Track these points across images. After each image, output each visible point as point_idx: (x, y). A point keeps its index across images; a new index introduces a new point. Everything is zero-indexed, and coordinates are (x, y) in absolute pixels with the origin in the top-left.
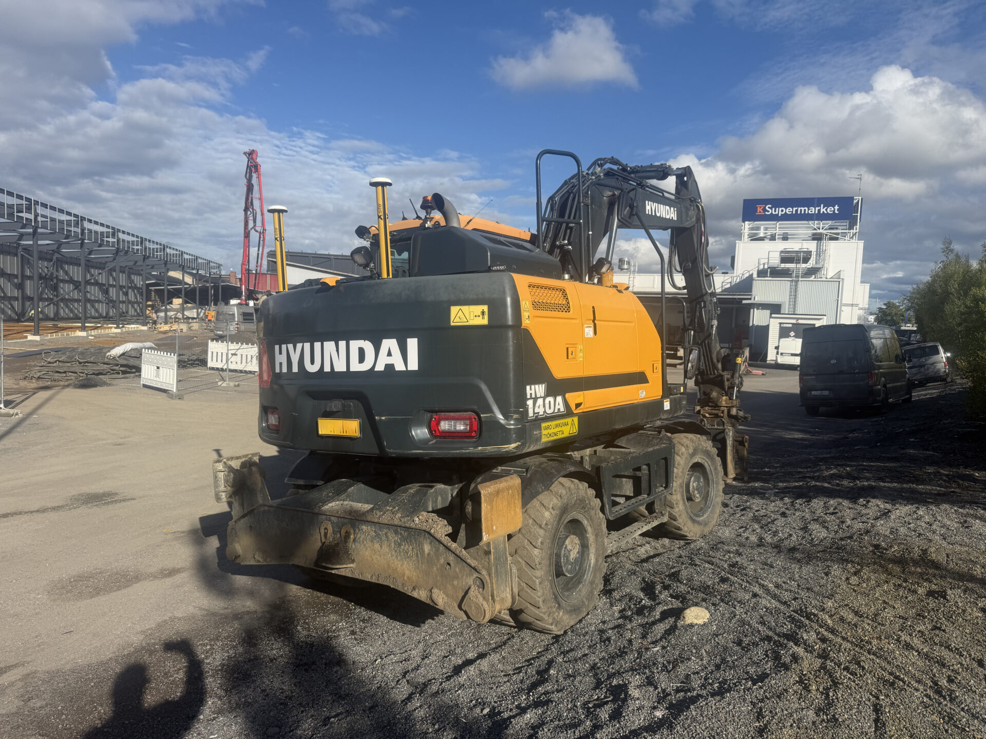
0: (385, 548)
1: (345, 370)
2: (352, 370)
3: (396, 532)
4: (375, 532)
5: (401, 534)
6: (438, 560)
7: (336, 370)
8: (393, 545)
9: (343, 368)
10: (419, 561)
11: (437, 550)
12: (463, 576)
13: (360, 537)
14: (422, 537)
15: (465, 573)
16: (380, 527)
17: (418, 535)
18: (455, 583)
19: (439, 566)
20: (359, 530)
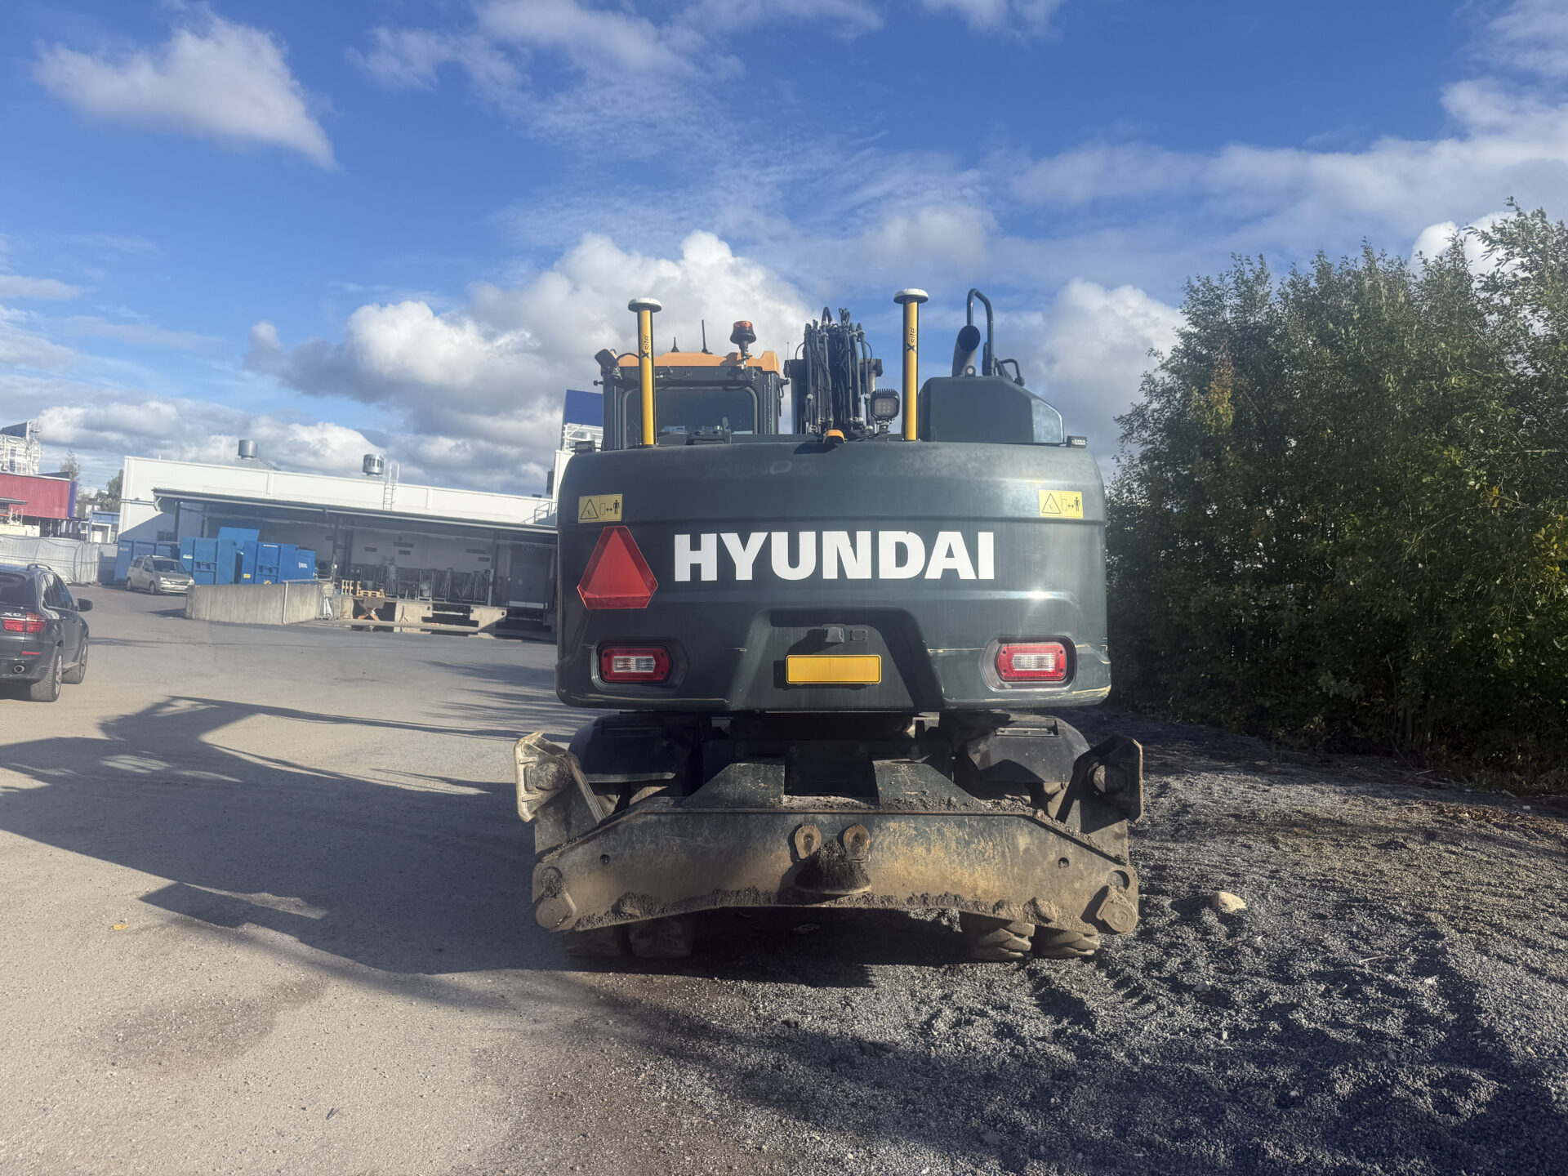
0: (937, 852)
1: (868, 576)
2: (882, 576)
3: (960, 825)
4: (916, 829)
5: (971, 826)
6: (1045, 856)
7: (850, 576)
8: (953, 845)
9: (866, 574)
10: (1006, 863)
11: (1043, 842)
12: (1090, 874)
13: (884, 840)
14: (1014, 827)
15: (1096, 868)
16: (926, 820)
17: (1005, 824)
18: (1077, 885)
19: (1045, 866)
20: (881, 830)
